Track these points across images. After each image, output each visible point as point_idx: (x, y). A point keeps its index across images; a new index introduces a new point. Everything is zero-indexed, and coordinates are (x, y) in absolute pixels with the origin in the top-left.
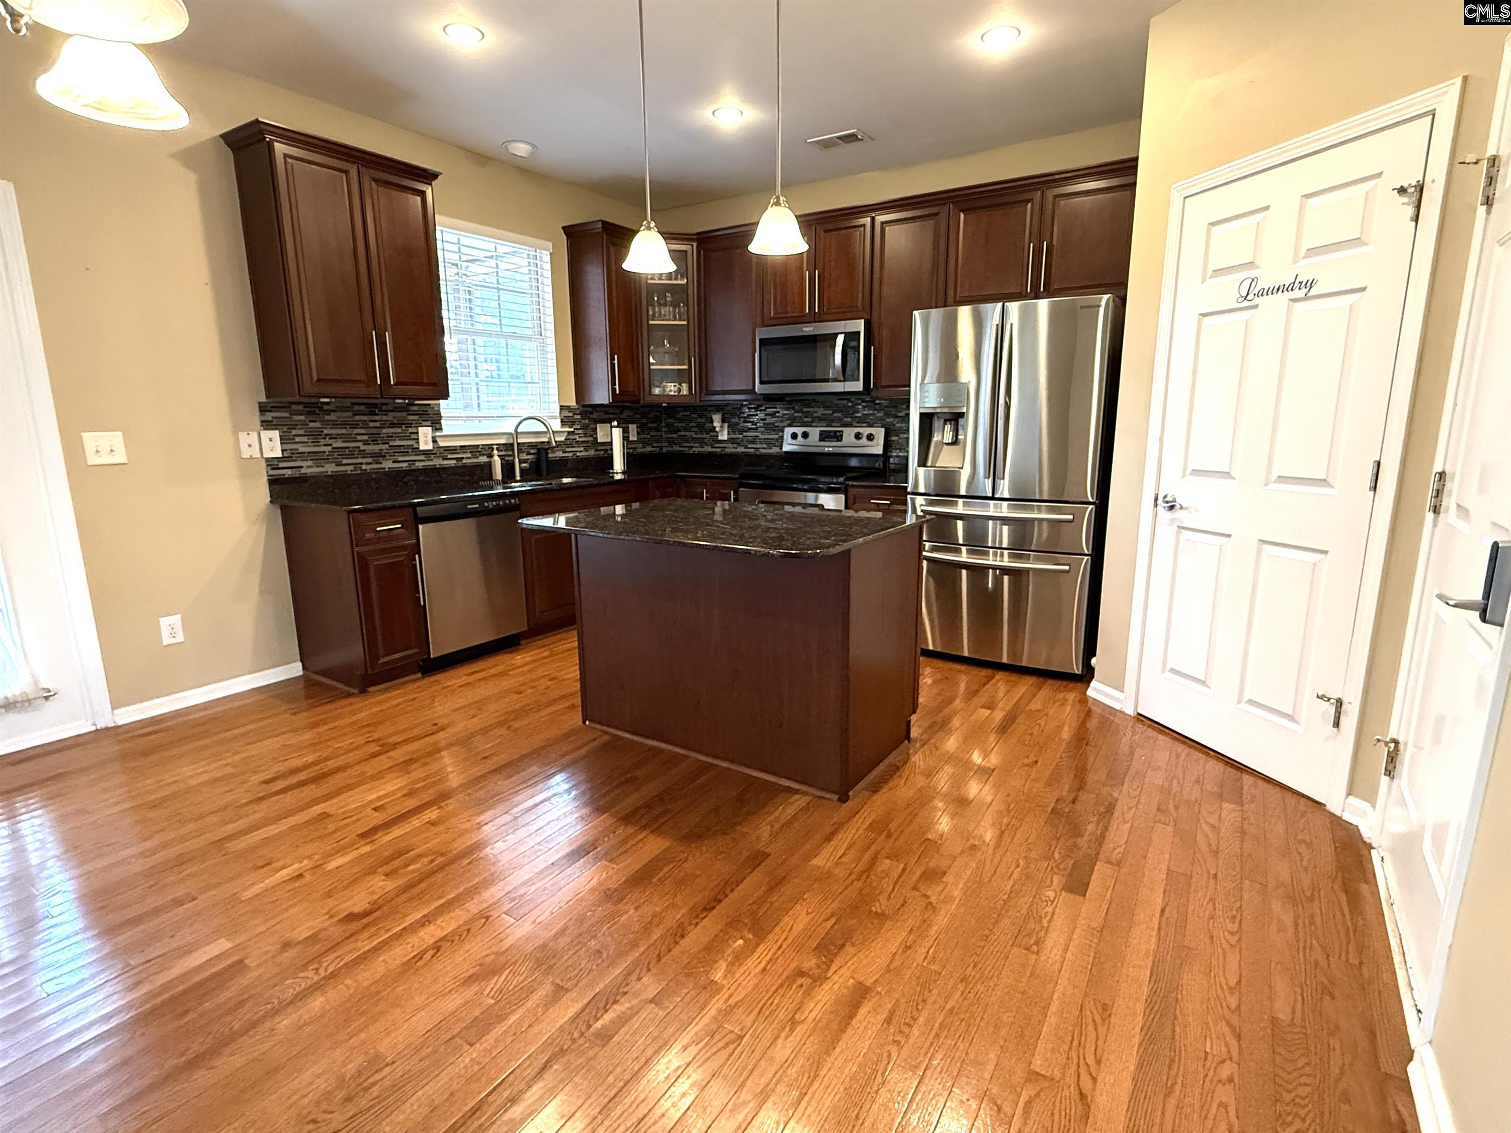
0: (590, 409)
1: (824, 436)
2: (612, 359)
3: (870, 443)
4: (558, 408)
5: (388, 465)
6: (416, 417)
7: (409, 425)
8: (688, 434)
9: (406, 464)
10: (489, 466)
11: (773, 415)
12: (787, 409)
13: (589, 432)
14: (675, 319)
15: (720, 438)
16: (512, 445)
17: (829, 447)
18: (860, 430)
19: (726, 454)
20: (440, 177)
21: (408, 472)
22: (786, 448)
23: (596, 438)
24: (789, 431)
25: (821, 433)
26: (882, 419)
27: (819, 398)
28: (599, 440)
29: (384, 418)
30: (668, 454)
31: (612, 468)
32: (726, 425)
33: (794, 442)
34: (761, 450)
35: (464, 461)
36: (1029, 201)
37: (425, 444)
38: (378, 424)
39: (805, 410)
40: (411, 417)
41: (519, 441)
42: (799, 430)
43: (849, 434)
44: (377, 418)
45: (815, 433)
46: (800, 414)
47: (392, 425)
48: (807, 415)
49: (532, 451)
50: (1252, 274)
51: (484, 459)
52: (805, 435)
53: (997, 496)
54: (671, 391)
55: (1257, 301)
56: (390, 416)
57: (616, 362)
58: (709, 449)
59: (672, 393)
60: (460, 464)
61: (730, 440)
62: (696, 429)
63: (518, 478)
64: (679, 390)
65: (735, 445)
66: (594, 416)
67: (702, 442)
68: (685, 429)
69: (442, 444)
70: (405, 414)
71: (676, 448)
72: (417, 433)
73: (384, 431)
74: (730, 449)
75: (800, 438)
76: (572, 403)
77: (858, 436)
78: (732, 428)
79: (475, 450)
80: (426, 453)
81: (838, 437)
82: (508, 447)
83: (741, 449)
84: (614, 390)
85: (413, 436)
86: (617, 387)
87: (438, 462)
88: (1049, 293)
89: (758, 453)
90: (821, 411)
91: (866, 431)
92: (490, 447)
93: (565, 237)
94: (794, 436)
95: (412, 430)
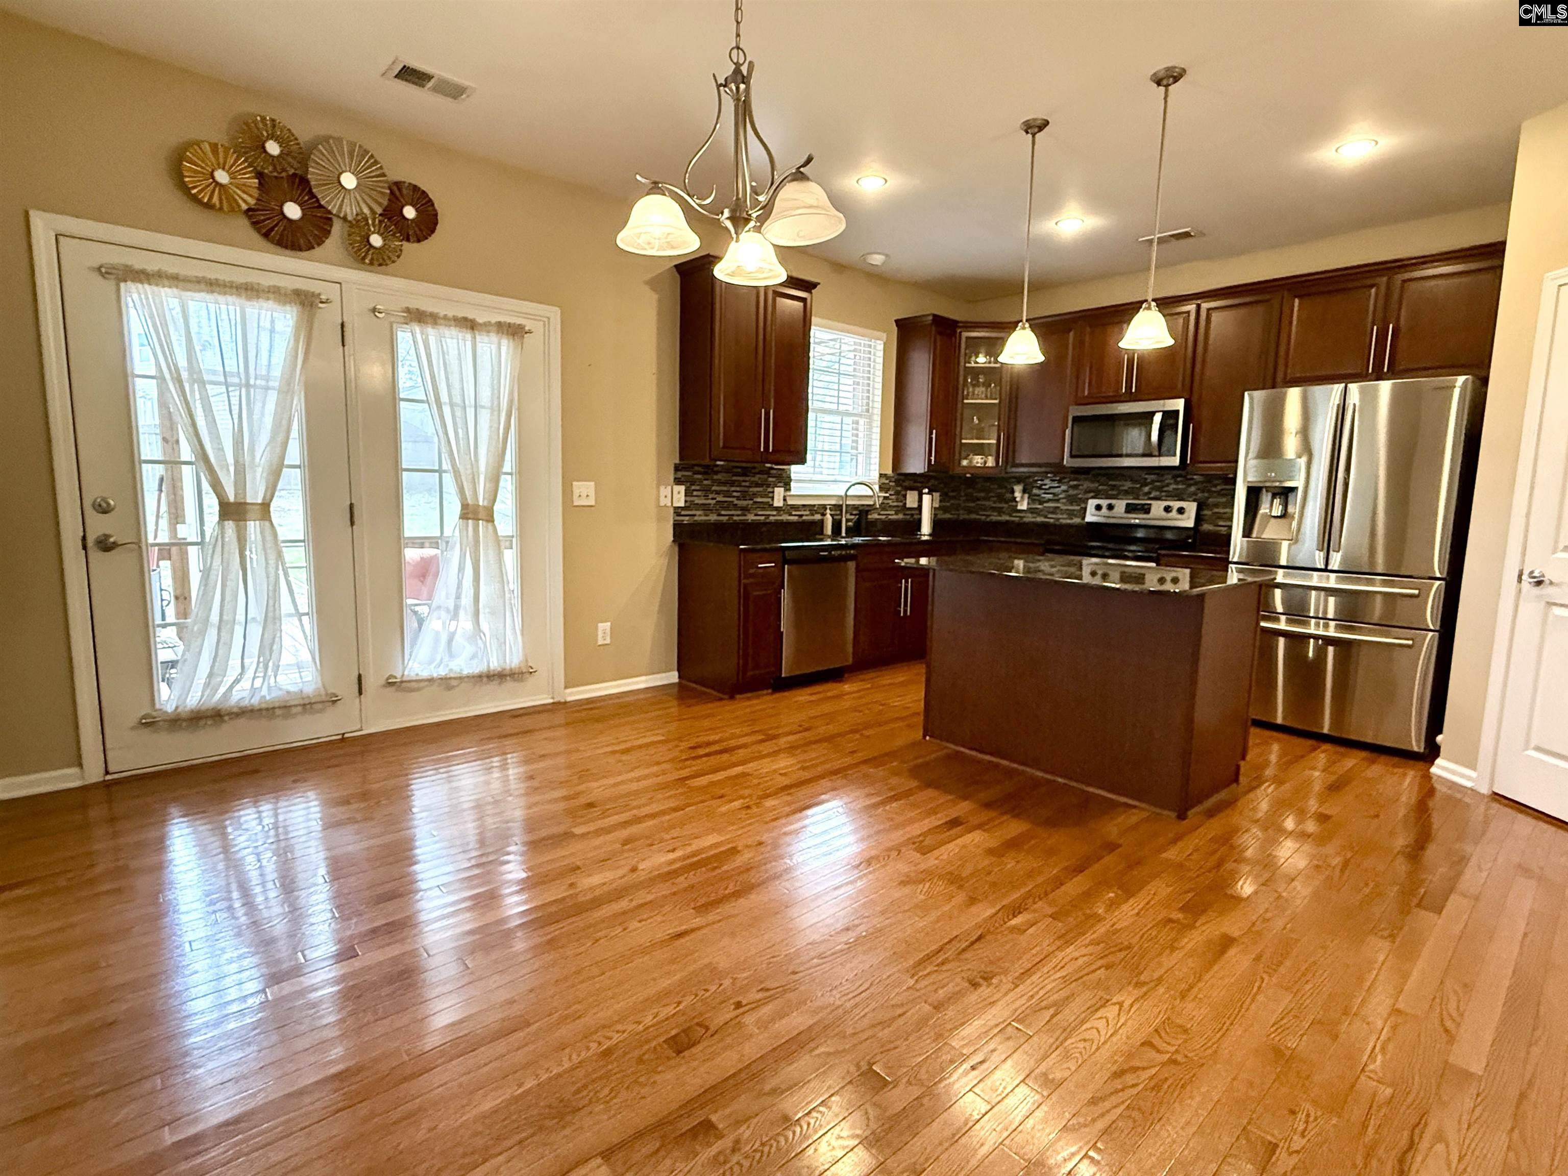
0: (902, 477)
1: (1130, 509)
2: (931, 433)
3: (1180, 516)
4: (878, 475)
5: (751, 517)
6: (774, 479)
7: (768, 486)
8: (987, 503)
9: (763, 518)
10: (822, 522)
11: (1075, 487)
12: (1093, 482)
13: (900, 497)
14: (986, 398)
15: (1019, 507)
16: (841, 506)
17: (1136, 519)
18: (1170, 503)
19: (1025, 523)
20: (818, 286)
21: (764, 524)
22: (1089, 518)
23: (905, 504)
24: (1092, 503)
25: (1128, 505)
26: (1194, 494)
27: (1125, 472)
28: (908, 506)
29: (753, 479)
30: (964, 521)
31: (919, 529)
32: (1026, 496)
33: (1097, 513)
34: (1061, 521)
35: (804, 518)
36: (1372, 286)
37: (778, 502)
38: (747, 484)
39: (1111, 483)
40: (771, 479)
41: (848, 503)
42: (1104, 503)
43: (1157, 508)
44: (747, 479)
45: (1120, 505)
46: (1105, 487)
47: (757, 485)
48: (1113, 487)
49: (855, 512)
51: (818, 517)
52: (1110, 507)
53: (1330, 568)
54: (978, 463)
56: (756, 478)
57: (934, 436)
58: (1007, 518)
59: (979, 465)
60: (801, 520)
61: (1030, 510)
62: (995, 499)
63: (844, 534)
64: (985, 462)
65: (1034, 515)
66: (906, 484)
67: (1000, 511)
68: (985, 499)
69: (790, 502)
70: (766, 476)
71: (973, 516)
72: (773, 492)
73: (751, 489)
74: (1029, 518)
75: (1104, 510)
76: (889, 472)
77: (1167, 509)
78: (1033, 499)
79: (812, 509)
80: (778, 509)
81: (1146, 510)
82: (838, 507)
83: (1040, 519)
84: (930, 461)
85: (771, 495)
86: (933, 458)
87: (785, 517)
88: (1393, 373)
89: (1057, 523)
90: (1128, 485)
91: (1176, 505)
92: (824, 507)
93: (896, 328)
94: (1098, 508)
95: (770, 490)
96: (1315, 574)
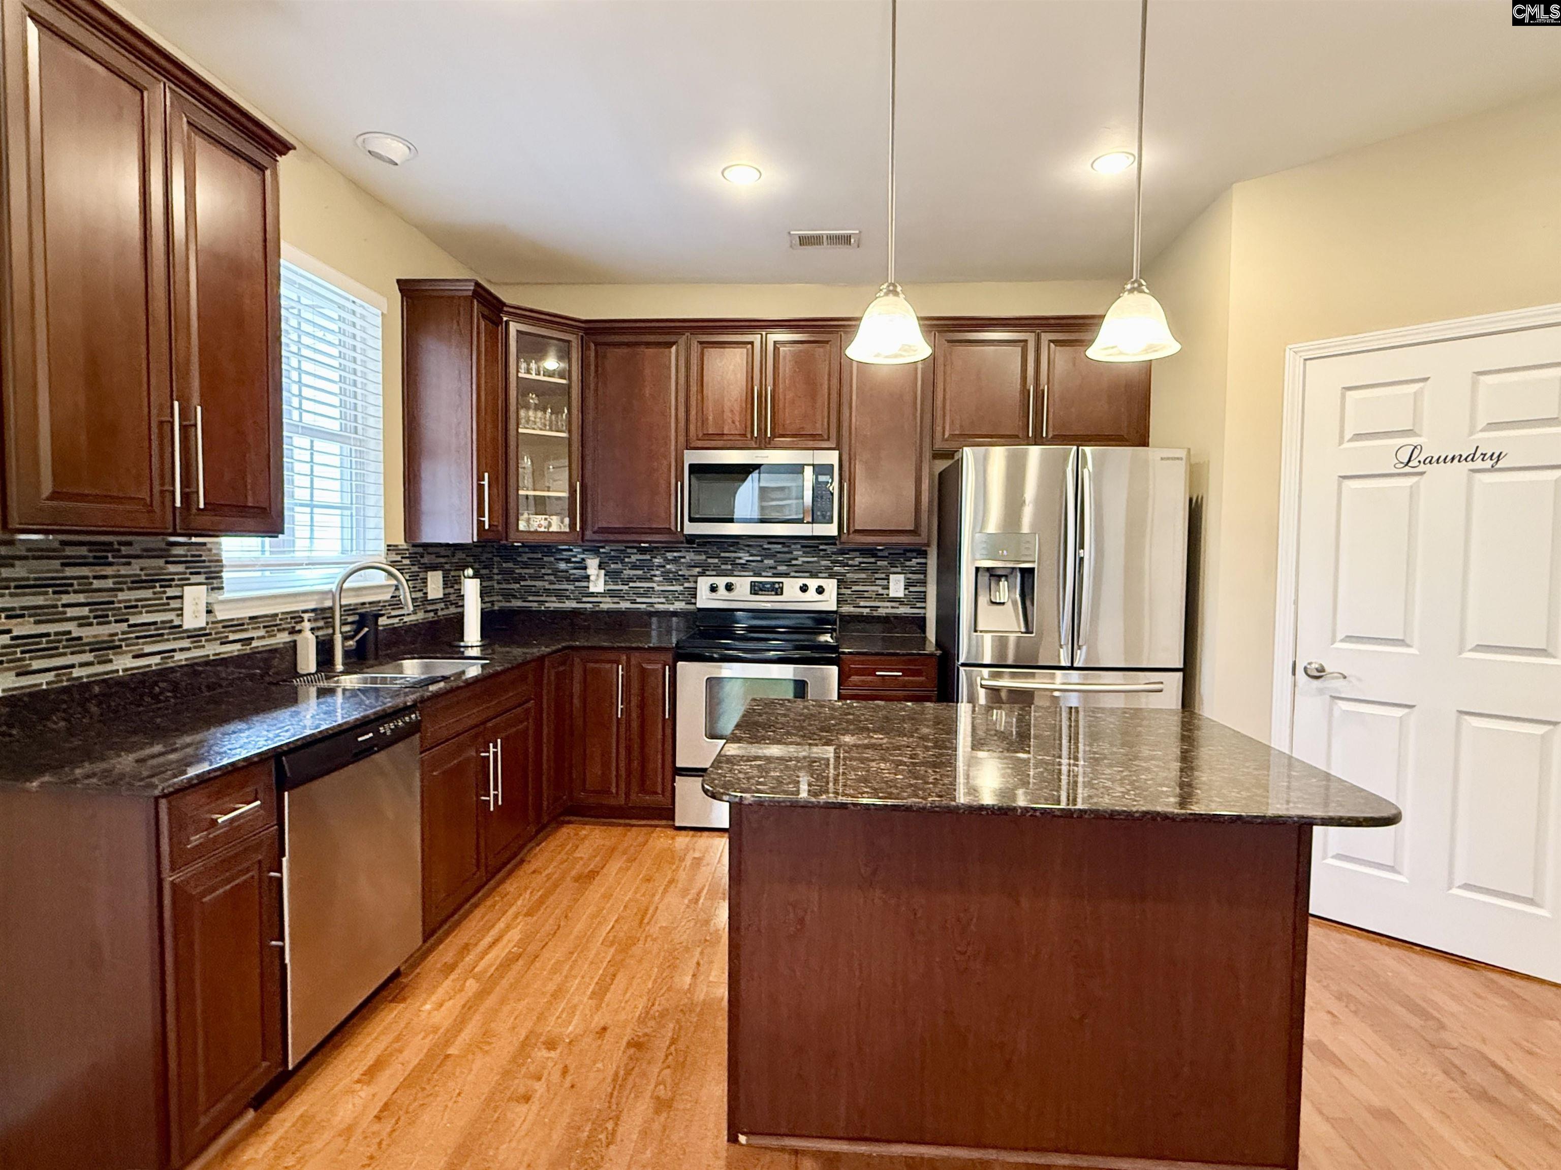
0: (420, 550)
1: (756, 589)
2: (480, 478)
3: (820, 597)
4: (383, 548)
5: (123, 663)
6: (180, 568)
7: (167, 583)
8: (539, 584)
9: (157, 659)
10: (293, 647)
11: (675, 560)
12: (699, 553)
13: (419, 585)
14: (551, 430)
15: (592, 589)
16: (331, 609)
17: (766, 602)
18: (808, 582)
19: (601, 612)
21: (163, 673)
22: (700, 603)
23: (426, 593)
24: (704, 584)
25: (753, 585)
26: (828, 568)
28: (429, 598)
29: (124, 571)
31: (462, 639)
32: (603, 572)
33: (714, 595)
34: (656, 606)
35: (255, 644)
37: (193, 619)
38: (109, 583)
39: (723, 555)
40: (172, 568)
41: (342, 603)
42: (721, 582)
43: (791, 586)
44: (109, 571)
45: (743, 584)
46: (716, 561)
47: (138, 583)
48: (725, 561)
49: (350, 619)
50: (1414, 441)
51: (283, 638)
52: (729, 587)
53: (1075, 665)
54: (540, 526)
55: (1422, 468)
56: (135, 568)
57: (486, 483)
58: (574, 605)
59: (542, 529)
60: (248, 649)
61: (610, 593)
62: (552, 578)
63: (339, 667)
64: (550, 524)
65: (616, 600)
66: (425, 560)
67: (561, 595)
68: (533, 578)
69: (221, 614)
70: (161, 562)
71: (517, 603)
72: (181, 597)
73: (121, 596)
74: (607, 604)
75: (722, 590)
76: (400, 540)
77: (803, 589)
78: (612, 576)
79: (270, 623)
80: (196, 635)
81: (779, 591)
82: (323, 615)
83: (625, 605)
84: (481, 524)
85: (174, 604)
86: (486, 519)
87: (212, 650)
89: (652, 610)
90: (745, 557)
91: (813, 584)
92: (297, 617)
93: (399, 295)
94: (713, 589)
95: (170, 592)
96: (1058, 673)
